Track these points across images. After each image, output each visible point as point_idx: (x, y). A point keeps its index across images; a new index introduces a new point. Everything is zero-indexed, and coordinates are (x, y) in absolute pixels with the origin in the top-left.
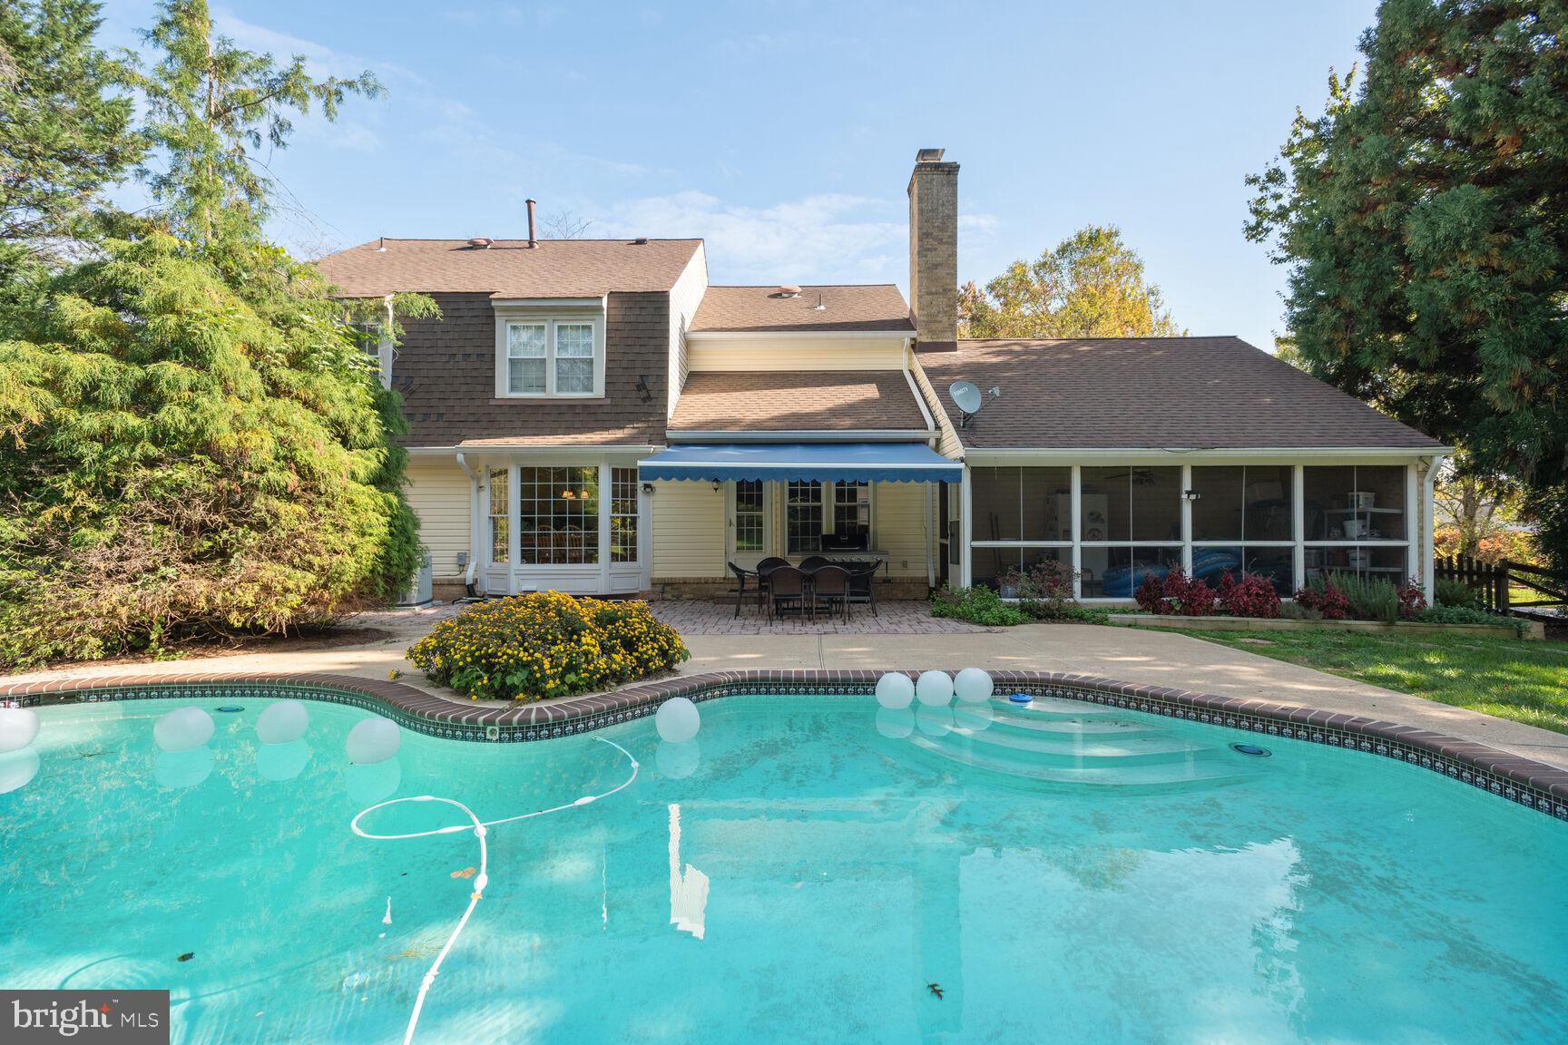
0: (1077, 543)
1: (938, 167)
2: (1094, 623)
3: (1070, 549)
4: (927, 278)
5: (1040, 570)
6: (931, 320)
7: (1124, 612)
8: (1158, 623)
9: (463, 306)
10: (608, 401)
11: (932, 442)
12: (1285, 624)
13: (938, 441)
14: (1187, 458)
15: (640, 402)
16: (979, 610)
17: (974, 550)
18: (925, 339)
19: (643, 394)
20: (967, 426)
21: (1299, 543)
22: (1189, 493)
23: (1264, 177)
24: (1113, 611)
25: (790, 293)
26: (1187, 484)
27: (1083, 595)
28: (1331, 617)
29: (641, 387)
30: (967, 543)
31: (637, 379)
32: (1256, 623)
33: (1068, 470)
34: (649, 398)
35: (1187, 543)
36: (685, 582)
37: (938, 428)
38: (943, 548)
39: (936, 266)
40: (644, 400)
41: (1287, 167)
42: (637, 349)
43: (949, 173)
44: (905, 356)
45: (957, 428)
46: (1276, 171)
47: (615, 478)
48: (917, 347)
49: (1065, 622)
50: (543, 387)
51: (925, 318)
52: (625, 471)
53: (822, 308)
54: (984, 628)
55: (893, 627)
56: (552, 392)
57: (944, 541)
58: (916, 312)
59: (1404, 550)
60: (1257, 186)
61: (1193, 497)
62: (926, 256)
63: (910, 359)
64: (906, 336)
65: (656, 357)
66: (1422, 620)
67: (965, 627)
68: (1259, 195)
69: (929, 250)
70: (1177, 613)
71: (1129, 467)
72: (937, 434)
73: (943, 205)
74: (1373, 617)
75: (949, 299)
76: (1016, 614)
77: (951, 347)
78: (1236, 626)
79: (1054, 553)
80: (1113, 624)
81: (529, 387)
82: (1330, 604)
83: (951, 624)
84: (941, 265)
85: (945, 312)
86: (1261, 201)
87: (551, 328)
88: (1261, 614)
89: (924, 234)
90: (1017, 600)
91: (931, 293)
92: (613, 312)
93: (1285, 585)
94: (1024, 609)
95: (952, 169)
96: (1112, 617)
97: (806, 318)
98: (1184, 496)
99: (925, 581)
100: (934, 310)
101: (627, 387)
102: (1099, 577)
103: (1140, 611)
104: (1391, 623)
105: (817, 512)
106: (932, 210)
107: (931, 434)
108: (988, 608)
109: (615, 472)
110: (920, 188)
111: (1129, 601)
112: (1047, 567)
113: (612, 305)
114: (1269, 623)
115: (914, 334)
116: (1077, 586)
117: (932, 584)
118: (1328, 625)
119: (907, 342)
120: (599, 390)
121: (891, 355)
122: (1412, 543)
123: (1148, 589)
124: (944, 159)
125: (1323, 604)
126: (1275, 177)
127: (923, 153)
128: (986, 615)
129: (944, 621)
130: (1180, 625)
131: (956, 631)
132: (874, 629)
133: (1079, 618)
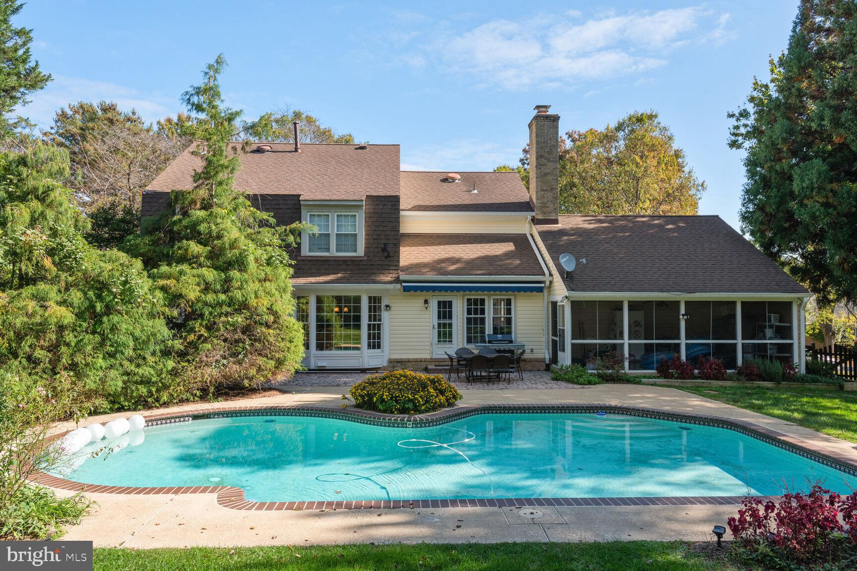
0: (626, 341)
1: (548, 117)
2: (634, 383)
3: (623, 344)
4: (541, 181)
5: (607, 356)
6: (544, 206)
7: (650, 378)
8: (667, 384)
9: (281, 202)
10: (366, 258)
11: (548, 283)
12: (728, 383)
13: (551, 282)
14: (683, 297)
15: (383, 259)
16: (577, 377)
17: (573, 345)
18: (540, 217)
19: (386, 254)
20: (568, 278)
21: (739, 341)
22: (683, 315)
23: (737, 115)
24: (645, 377)
25: (454, 180)
26: (683, 311)
27: (630, 369)
28: (752, 380)
29: (384, 250)
30: (568, 341)
31: (382, 246)
32: (715, 383)
33: (622, 302)
34: (388, 256)
35: (683, 341)
36: (409, 361)
37: (551, 275)
38: (554, 343)
39: (546, 174)
40: (386, 257)
41: (751, 108)
42: (382, 228)
43: (554, 121)
44: (527, 225)
45: (563, 278)
46: (745, 110)
47: (370, 302)
48: (535, 221)
49: (620, 383)
50: (328, 250)
51: (540, 205)
52: (375, 298)
53: (476, 191)
54: (580, 386)
55: (534, 386)
56: (334, 252)
57: (555, 338)
58: (534, 201)
59: (792, 345)
60: (735, 119)
61: (685, 317)
62: (540, 168)
63: (531, 227)
64: (529, 215)
65: (393, 233)
66: (794, 381)
67: (570, 385)
68: (736, 124)
69: (542, 165)
70: (676, 378)
71: (653, 301)
72: (550, 278)
73: (550, 139)
74: (771, 380)
75: (554, 194)
76: (596, 380)
77: (555, 222)
78: (705, 385)
79: (614, 346)
80: (644, 384)
81: (320, 249)
82: (751, 374)
83: (564, 384)
84: (549, 174)
85: (552, 201)
86: (737, 127)
87: (333, 216)
88: (717, 379)
89: (539, 156)
90: (596, 371)
91: (544, 190)
92: (368, 207)
93: (732, 363)
94: (599, 376)
95: (555, 119)
96: (644, 380)
97: (467, 200)
98: (681, 317)
99: (543, 360)
100: (545, 200)
101: (376, 250)
102: (638, 358)
103: (658, 377)
104: (779, 383)
105: (483, 321)
106: (544, 142)
107: (547, 278)
108: (581, 376)
109: (370, 298)
110: (537, 129)
111: (653, 372)
112: (611, 354)
113: (367, 203)
114: (720, 383)
115: (533, 214)
116: (626, 364)
117: (547, 362)
118: (748, 384)
119: (529, 218)
120: (361, 251)
121: (519, 225)
122: (795, 341)
123: (662, 366)
124: (551, 112)
125: (748, 374)
126: (744, 114)
127: (538, 107)
128: (581, 380)
129: (559, 383)
130: (677, 384)
131: (566, 388)
132: (525, 387)
133: (627, 380)
